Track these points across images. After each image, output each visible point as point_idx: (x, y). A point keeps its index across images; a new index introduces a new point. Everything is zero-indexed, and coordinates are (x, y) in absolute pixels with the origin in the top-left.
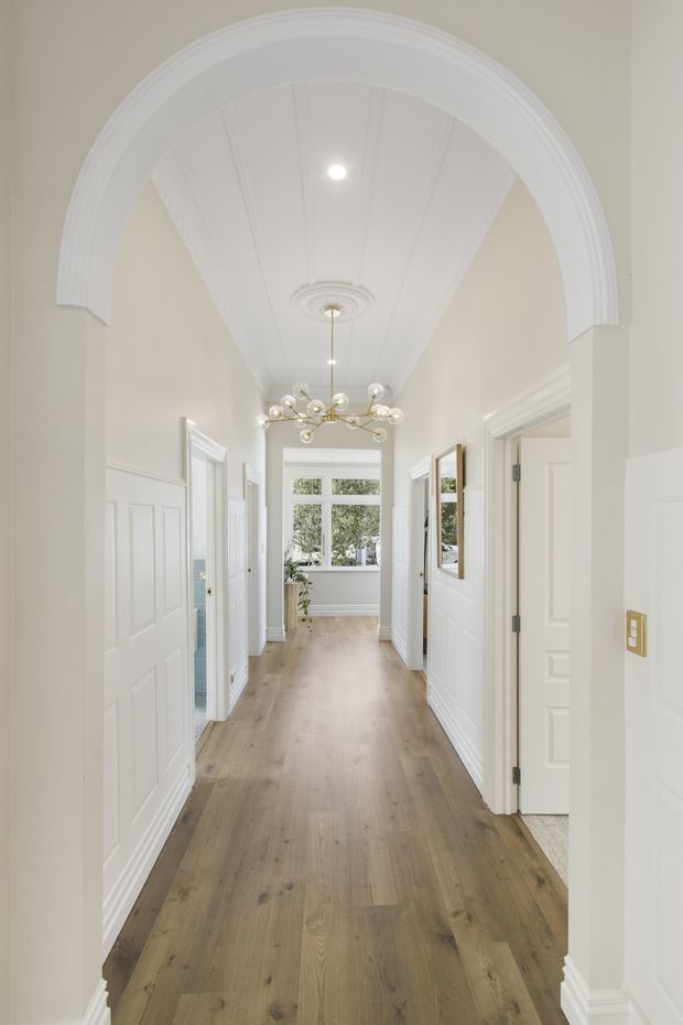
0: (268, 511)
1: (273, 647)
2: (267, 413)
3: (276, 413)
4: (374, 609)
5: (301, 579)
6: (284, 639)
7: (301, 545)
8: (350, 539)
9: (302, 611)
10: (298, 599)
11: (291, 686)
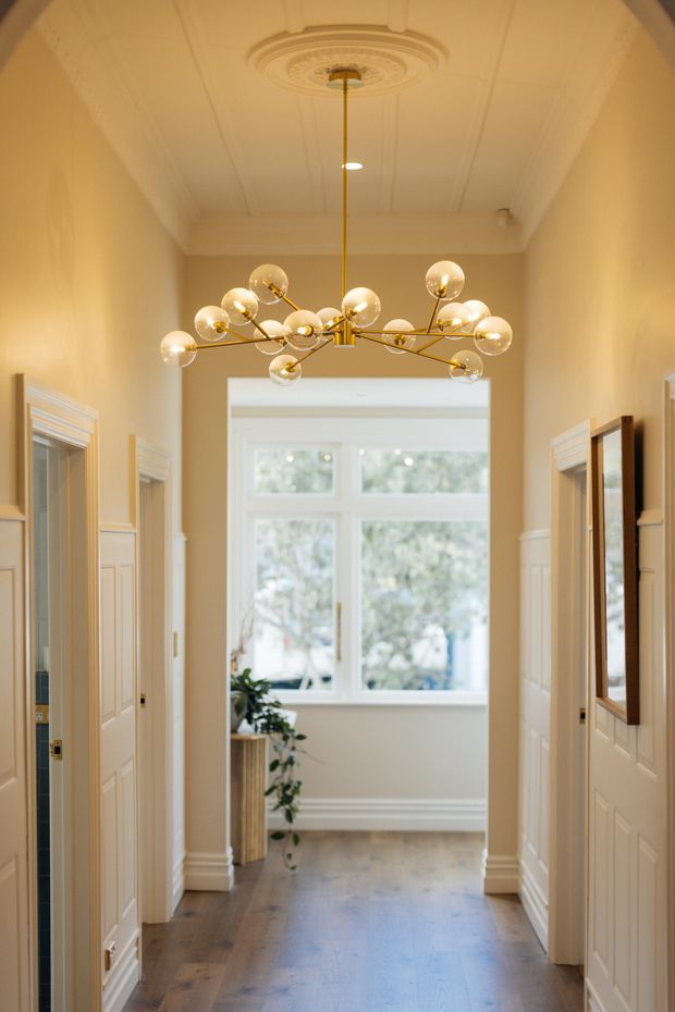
0: (188, 545)
1: (201, 905)
2: (187, 324)
3: (211, 323)
4: (474, 812)
5: (275, 725)
6: (231, 885)
7: (282, 627)
8: (427, 608)
9: (280, 815)
10: (268, 778)
11: (247, 991)
